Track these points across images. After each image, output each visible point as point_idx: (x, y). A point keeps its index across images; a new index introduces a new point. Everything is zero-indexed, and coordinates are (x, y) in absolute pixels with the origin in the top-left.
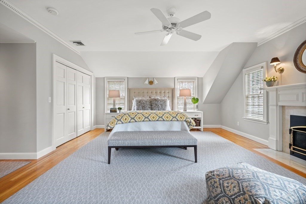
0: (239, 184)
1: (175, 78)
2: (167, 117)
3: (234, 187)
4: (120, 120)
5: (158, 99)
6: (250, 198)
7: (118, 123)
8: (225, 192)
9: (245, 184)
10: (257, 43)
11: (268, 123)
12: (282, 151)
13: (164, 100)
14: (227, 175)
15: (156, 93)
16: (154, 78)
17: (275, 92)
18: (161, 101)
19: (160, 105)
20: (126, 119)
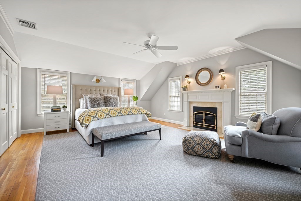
0: (201, 137)
1: (119, 78)
2: (125, 112)
3: (200, 139)
4: (96, 117)
5: (111, 97)
6: (208, 141)
7: (94, 120)
8: (197, 143)
9: (203, 137)
10: (176, 64)
11: (182, 111)
12: (190, 126)
13: (116, 98)
14: (194, 136)
15: (103, 91)
16: (101, 77)
17: (187, 94)
18: (113, 99)
19: (113, 102)
20: (101, 116)
